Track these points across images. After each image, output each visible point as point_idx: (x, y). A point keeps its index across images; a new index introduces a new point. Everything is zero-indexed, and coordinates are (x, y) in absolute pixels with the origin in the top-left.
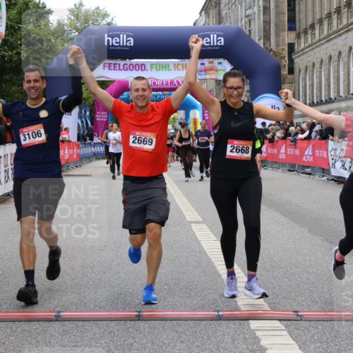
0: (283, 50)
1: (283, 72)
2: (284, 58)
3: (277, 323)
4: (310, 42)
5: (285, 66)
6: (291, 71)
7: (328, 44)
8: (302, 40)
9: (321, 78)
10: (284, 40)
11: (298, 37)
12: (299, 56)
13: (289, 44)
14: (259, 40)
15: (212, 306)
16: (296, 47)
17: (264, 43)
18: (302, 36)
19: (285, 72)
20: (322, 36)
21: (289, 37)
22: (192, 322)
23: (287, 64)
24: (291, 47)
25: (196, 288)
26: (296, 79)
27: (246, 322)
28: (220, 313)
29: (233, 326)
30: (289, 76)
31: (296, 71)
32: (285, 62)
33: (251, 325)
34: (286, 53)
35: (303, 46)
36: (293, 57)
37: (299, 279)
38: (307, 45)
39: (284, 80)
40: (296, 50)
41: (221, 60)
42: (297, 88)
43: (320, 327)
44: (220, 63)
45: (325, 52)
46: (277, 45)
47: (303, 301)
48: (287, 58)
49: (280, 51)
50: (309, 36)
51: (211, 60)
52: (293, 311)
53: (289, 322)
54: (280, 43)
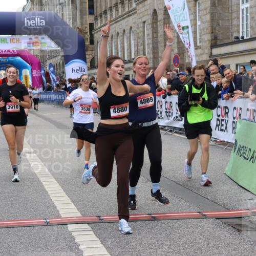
0: (86, 28)
1: (86, 43)
2: (86, 33)
3: (86, 226)
4: (104, 22)
5: (87, 39)
6: (92, 42)
7: (116, 24)
8: (99, 21)
9: (112, 47)
10: (86, 21)
11: (96, 19)
12: (97, 33)
13: (90, 24)
14: (69, 21)
15: (42, 215)
16: (95, 26)
17: (73, 23)
18: (99, 19)
19: (87, 43)
20: (112, 19)
21: (89, 19)
22: (28, 228)
23: (89, 37)
24: (91, 25)
25: (31, 203)
26: (96, 48)
27: (65, 226)
28: (48, 220)
29: (56, 229)
30: (91, 46)
31: (95, 42)
32: (88, 36)
33: (68, 228)
34: (88, 30)
35: (99, 25)
36: (93, 33)
37: (101, 193)
38: (102, 25)
39: (87, 49)
40: (95, 28)
41: (44, 36)
42: (96, 54)
43: (115, 227)
44: (43, 38)
45: (114, 30)
46: (82, 24)
47: (103, 209)
48: (88, 33)
49: (84, 28)
50: (103, 19)
51: (36, 36)
52: (97, 217)
53: (94, 225)
54: (84, 23)
